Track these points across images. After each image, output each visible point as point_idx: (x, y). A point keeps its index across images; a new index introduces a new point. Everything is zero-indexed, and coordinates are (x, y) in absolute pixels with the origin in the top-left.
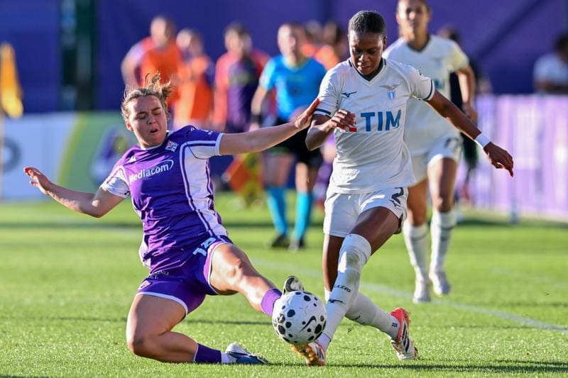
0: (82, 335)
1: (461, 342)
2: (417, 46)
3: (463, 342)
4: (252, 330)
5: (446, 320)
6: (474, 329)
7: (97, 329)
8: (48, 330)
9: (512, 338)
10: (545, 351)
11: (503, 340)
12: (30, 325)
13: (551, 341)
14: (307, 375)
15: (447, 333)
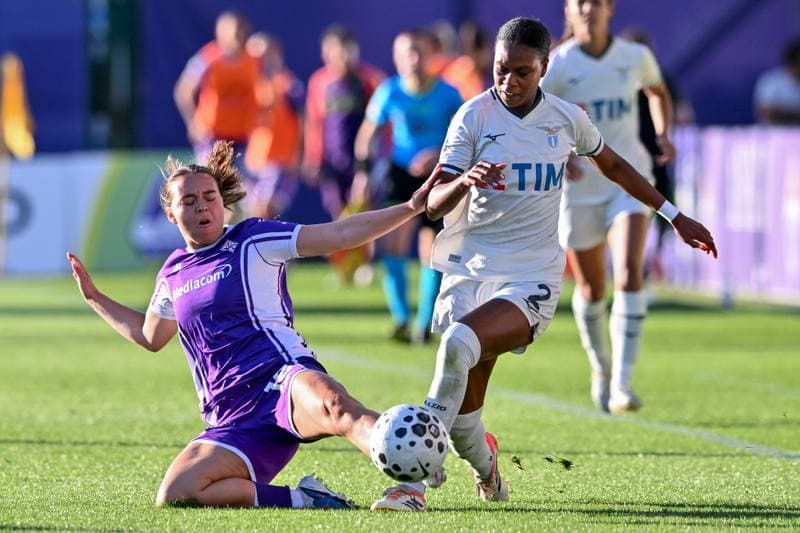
0: (118, 466)
1: (652, 475)
2: (594, 50)
3: (655, 474)
4: (357, 459)
5: (631, 444)
6: (671, 458)
7: (139, 458)
8: (70, 458)
9: (724, 469)
10: (770, 488)
11: (711, 472)
12: (44, 453)
13: (780, 474)
14: (434, 522)
15: (633, 462)
